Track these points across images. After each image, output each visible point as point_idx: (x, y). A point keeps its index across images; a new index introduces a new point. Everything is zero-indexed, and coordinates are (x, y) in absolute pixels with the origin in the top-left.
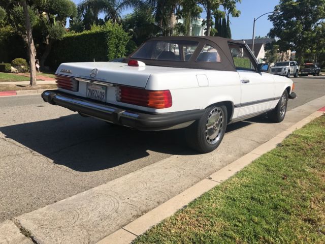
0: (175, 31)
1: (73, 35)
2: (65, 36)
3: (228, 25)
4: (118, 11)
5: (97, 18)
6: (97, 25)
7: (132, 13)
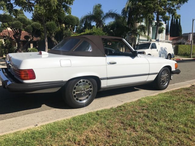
0: (139, 30)
1: (76, 35)
2: (72, 35)
3: (180, 23)
4: (103, 20)
5: (91, 25)
6: (89, 29)
7: (114, 20)
